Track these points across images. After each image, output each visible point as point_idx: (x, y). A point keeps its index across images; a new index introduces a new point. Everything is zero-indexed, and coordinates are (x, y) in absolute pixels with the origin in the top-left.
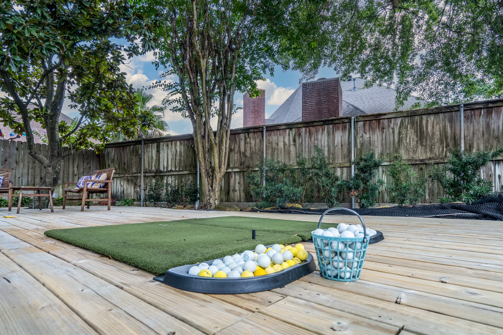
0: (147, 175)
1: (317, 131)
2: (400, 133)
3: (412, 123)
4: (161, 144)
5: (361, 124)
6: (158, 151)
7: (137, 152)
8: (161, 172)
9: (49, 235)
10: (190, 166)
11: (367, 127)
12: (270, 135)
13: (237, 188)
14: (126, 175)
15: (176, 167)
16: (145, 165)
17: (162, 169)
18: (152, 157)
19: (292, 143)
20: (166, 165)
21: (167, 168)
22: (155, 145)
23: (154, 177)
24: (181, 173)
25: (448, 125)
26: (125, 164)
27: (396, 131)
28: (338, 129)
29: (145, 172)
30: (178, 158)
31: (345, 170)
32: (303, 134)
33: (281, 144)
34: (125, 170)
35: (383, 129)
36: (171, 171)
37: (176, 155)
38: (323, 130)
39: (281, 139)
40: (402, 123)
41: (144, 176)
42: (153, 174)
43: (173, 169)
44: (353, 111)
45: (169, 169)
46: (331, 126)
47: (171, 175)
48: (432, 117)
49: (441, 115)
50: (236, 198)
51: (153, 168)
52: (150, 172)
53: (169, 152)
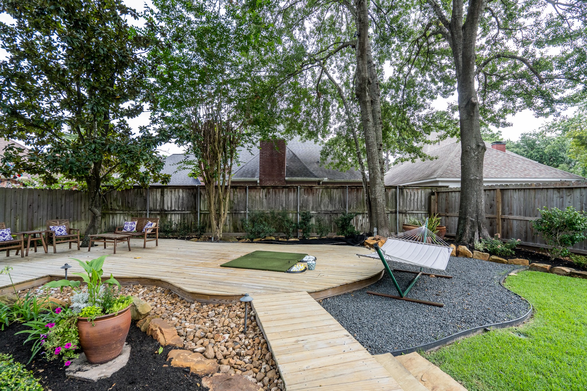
0: (152, 212)
1: (279, 192)
2: (321, 197)
3: (327, 192)
4: (165, 190)
5: (303, 190)
6: (162, 195)
7: (141, 194)
8: (166, 211)
10: (192, 207)
11: (306, 192)
12: (250, 191)
13: (228, 224)
14: (131, 212)
15: (179, 208)
16: (150, 204)
17: (166, 208)
18: (157, 200)
19: (264, 197)
20: (169, 205)
21: (171, 208)
22: (160, 190)
23: (159, 214)
24: (183, 212)
25: (342, 194)
26: (129, 203)
27: (320, 195)
28: (291, 191)
29: (150, 210)
30: (180, 201)
31: (294, 214)
32: (271, 192)
33: (258, 197)
34: (129, 208)
35: (313, 194)
36: (175, 210)
37: (179, 199)
38: (283, 191)
39: (258, 194)
40: (322, 191)
41: (150, 214)
42: (158, 212)
43: (177, 209)
44: (292, 157)
45: (173, 209)
46: (287, 189)
47: (175, 214)
48: (335, 190)
49: (339, 190)
51: (158, 208)
52: (155, 210)
53: (173, 197)
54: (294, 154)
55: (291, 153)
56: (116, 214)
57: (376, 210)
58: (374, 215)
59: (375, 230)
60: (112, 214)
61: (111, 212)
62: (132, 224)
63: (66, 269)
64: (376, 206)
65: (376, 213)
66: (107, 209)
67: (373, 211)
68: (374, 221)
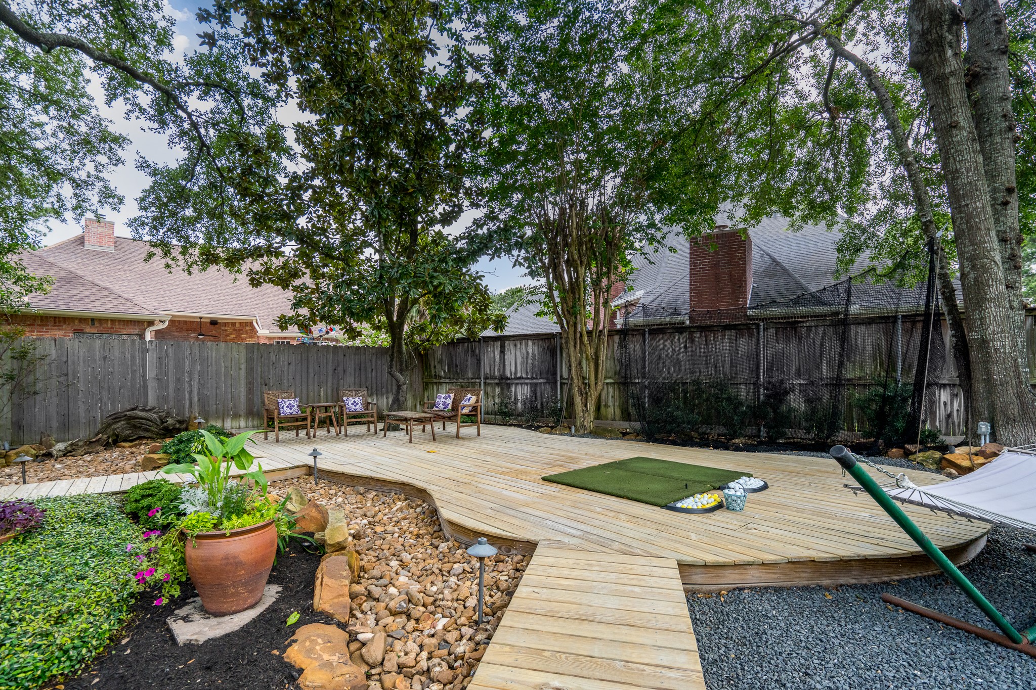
0: (488, 381)
1: (715, 338)
2: (822, 345)
4: (507, 342)
5: (772, 331)
6: (503, 352)
7: (473, 351)
8: (508, 379)
9: (544, 479)
10: (547, 372)
11: (780, 335)
12: (653, 339)
13: (610, 403)
14: (460, 381)
15: (527, 373)
16: (486, 368)
17: (509, 375)
18: (495, 359)
19: (682, 350)
20: (513, 369)
21: (516, 373)
22: (499, 343)
23: (497, 384)
24: (535, 381)
25: (883, 338)
26: (457, 366)
27: (818, 343)
28: (742, 335)
29: (486, 378)
30: (530, 362)
31: (752, 387)
32: (697, 341)
33: (668, 351)
34: (458, 374)
35: (800, 339)
36: (521, 378)
37: (527, 358)
38: (723, 336)
39: (669, 343)
40: (824, 333)
41: (485, 383)
42: (497, 381)
43: (524, 376)
45: (519, 375)
46: (734, 332)
47: (521, 384)
48: (863, 328)
49: (874, 326)
50: (609, 416)
51: (496, 374)
52: (493, 378)
53: (518, 354)
54: (774, 260)
55: (767, 259)
56: (441, 383)
57: (988, 372)
58: (980, 387)
59: (984, 427)
60: (436, 383)
61: (434, 380)
62: (446, 398)
63: (315, 457)
64: (987, 360)
65: (989, 381)
66: (430, 376)
67: (978, 374)
68: (982, 405)
